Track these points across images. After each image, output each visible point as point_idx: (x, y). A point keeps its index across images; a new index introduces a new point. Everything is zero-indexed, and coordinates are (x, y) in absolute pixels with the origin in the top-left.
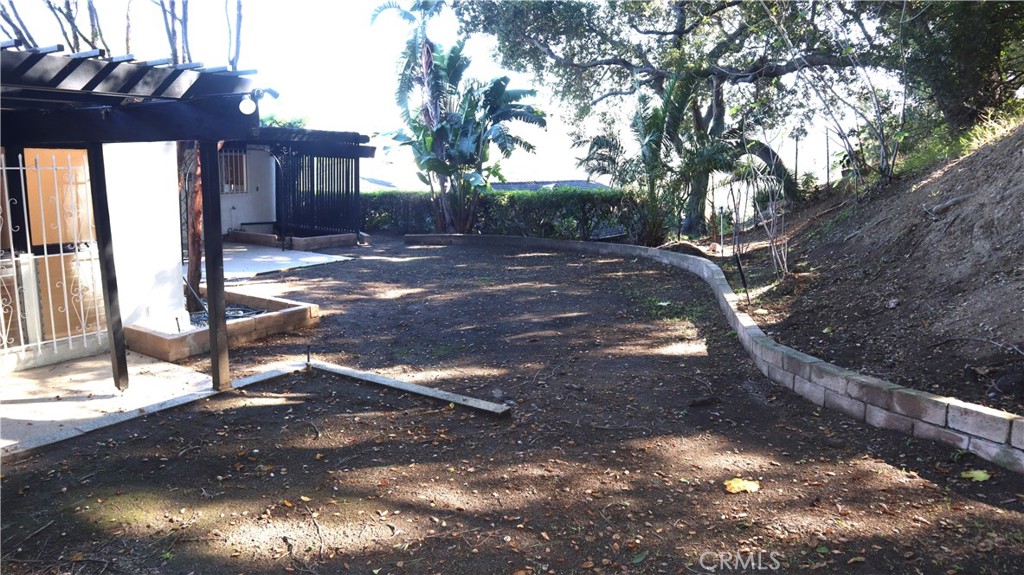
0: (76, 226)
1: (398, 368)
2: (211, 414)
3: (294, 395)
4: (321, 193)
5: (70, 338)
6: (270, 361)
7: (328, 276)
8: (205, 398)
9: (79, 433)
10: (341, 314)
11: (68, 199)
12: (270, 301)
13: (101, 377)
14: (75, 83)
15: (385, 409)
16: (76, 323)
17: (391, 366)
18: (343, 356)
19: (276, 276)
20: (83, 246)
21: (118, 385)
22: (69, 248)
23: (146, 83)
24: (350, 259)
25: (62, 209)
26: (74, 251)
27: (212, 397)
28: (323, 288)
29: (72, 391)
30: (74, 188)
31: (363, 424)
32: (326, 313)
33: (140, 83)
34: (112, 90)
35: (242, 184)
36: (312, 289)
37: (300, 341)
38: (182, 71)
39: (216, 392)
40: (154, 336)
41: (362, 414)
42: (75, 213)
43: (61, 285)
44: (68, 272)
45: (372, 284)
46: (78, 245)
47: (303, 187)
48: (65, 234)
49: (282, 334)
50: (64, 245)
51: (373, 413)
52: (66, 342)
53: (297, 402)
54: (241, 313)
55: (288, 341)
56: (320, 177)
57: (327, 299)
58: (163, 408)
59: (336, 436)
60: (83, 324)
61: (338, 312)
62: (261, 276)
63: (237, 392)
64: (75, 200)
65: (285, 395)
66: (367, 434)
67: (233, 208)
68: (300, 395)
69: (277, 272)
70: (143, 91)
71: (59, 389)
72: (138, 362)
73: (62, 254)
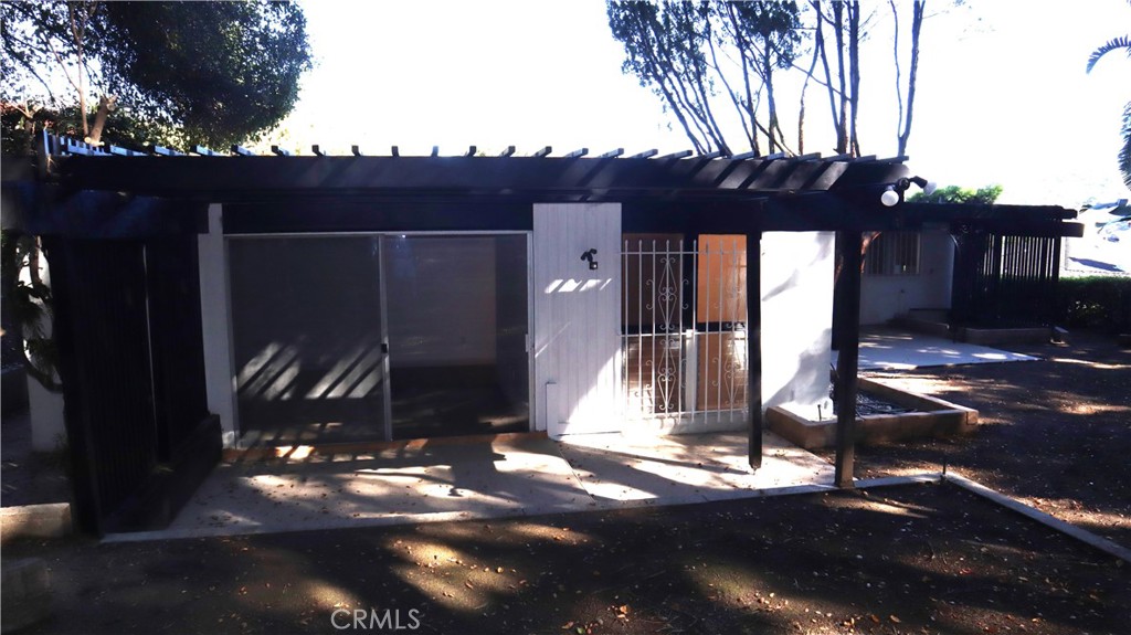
0: (735, 308)
1: (1065, 502)
2: (826, 509)
3: (917, 507)
4: (1008, 277)
5: (719, 411)
6: (909, 465)
7: (1002, 378)
8: (823, 493)
9: (704, 501)
10: (1008, 425)
11: (731, 281)
12: (922, 399)
13: (738, 453)
14: (732, 183)
15: (1023, 546)
16: (725, 398)
17: (1056, 498)
18: (997, 474)
19: (940, 372)
20: (739, 326)
21: (751, 463)
22: (728, 327)
23: (795, 177)
24: (1036, 359)
25: (725, 289)
26: (731, 329)
27: (831, 492)
28: (991, 392)
29: (713, 462)
30: (736, 271)
31: (990, 557)
32: (988, 421)
33: (791, 177)
34: (765, 186)
35: (915, 264)
36: (979, 391)
37: (947, 450)
38: (832, 163)
39: (836, 488)
40: (795, 421)
41: (992, 546)
42: (735, 295)
43: (717, 361)
44: (725, 350)
45: (1058, 393)
46: (736, 324)
47: (987, 269)
48: (725, 315)
49: (929, 438)
50: (723, 324)
51: (1007, 548)
52: (715, 414)
53: (922, 517)
54: (890, 408)
55: (935, 447)
56: (1009, 258)
57: (995, 405)
58: (783, 493)
59: (952, 562)
60: (732, 400)
61: (1003, 422)
62: (921, 371)
63: (859, 492)
64: (736, 281)
65: (908, 505)
66: (991, 570)
67: (902, 291)
68: (926, 509)
69: (942, 366)
70: (792, 186)
71: (702, 457)
72: (773, 445)
73: (721, 332)
